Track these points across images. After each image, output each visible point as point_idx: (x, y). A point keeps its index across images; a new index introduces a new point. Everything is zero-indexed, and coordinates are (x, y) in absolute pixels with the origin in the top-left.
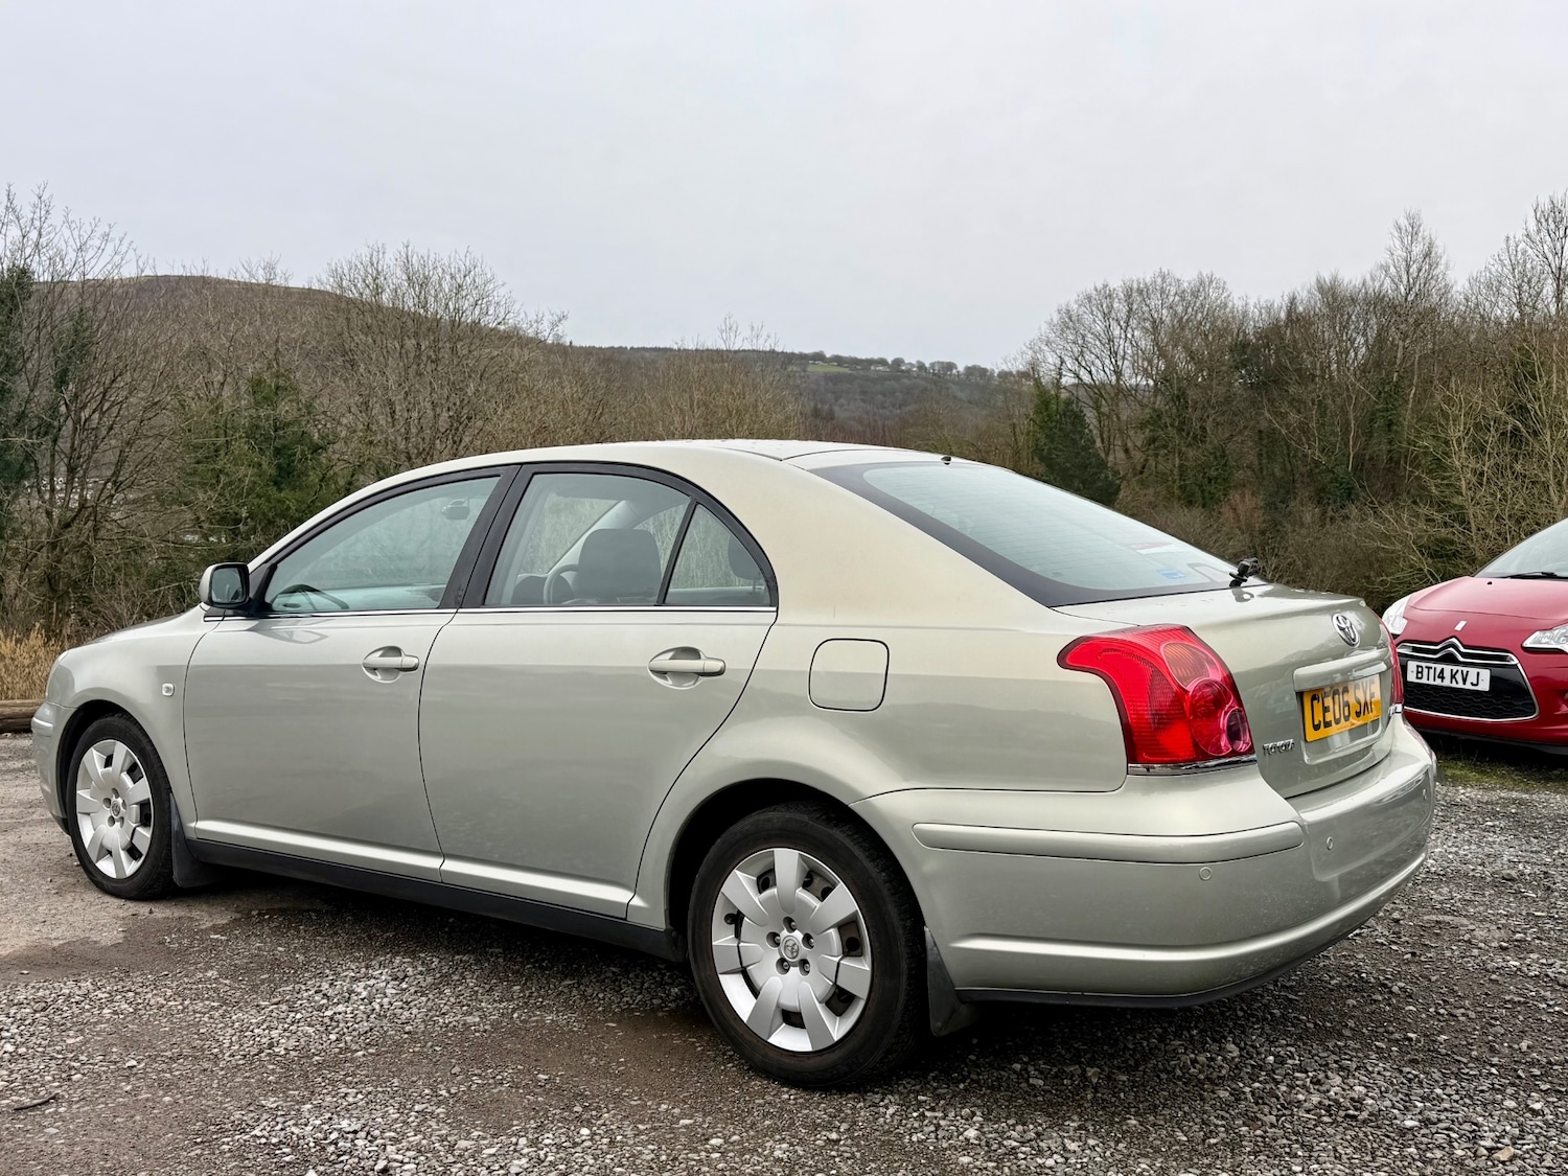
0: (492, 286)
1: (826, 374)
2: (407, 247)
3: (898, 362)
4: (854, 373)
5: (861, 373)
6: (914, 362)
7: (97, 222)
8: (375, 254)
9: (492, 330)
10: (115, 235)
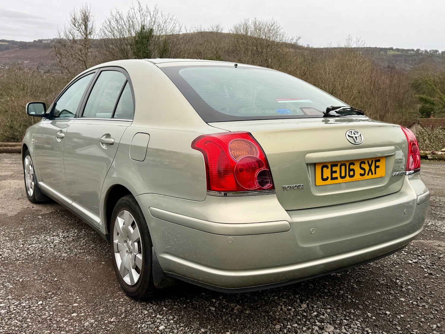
0: (279, 29)
1: (393, 54)
2: (255, 19)
3: (418, 50)
4: (403, 54)
5: (405, 54)
6: (424, 50)
7: (169, 14)
8: (246, 21)
9: (278, 43)
10: (174, 18)
